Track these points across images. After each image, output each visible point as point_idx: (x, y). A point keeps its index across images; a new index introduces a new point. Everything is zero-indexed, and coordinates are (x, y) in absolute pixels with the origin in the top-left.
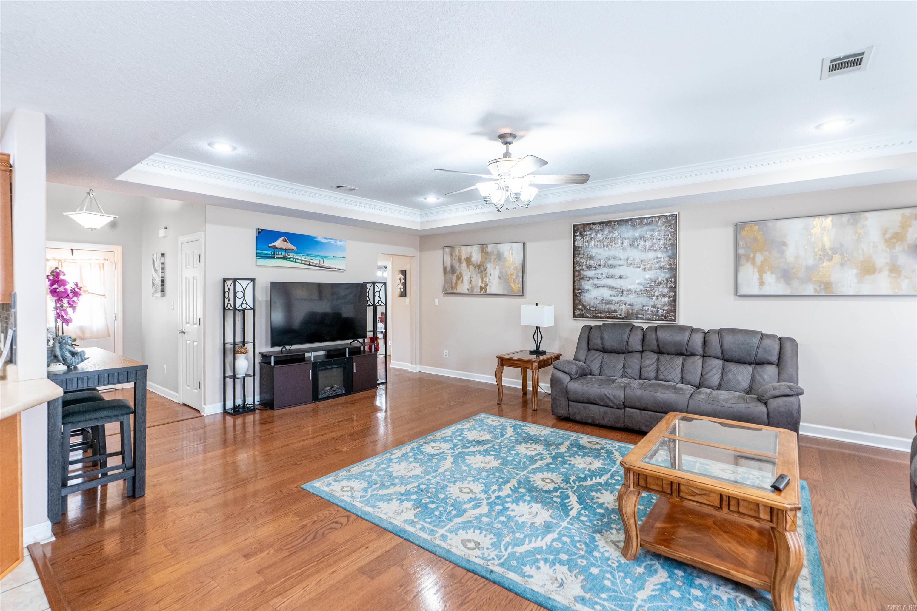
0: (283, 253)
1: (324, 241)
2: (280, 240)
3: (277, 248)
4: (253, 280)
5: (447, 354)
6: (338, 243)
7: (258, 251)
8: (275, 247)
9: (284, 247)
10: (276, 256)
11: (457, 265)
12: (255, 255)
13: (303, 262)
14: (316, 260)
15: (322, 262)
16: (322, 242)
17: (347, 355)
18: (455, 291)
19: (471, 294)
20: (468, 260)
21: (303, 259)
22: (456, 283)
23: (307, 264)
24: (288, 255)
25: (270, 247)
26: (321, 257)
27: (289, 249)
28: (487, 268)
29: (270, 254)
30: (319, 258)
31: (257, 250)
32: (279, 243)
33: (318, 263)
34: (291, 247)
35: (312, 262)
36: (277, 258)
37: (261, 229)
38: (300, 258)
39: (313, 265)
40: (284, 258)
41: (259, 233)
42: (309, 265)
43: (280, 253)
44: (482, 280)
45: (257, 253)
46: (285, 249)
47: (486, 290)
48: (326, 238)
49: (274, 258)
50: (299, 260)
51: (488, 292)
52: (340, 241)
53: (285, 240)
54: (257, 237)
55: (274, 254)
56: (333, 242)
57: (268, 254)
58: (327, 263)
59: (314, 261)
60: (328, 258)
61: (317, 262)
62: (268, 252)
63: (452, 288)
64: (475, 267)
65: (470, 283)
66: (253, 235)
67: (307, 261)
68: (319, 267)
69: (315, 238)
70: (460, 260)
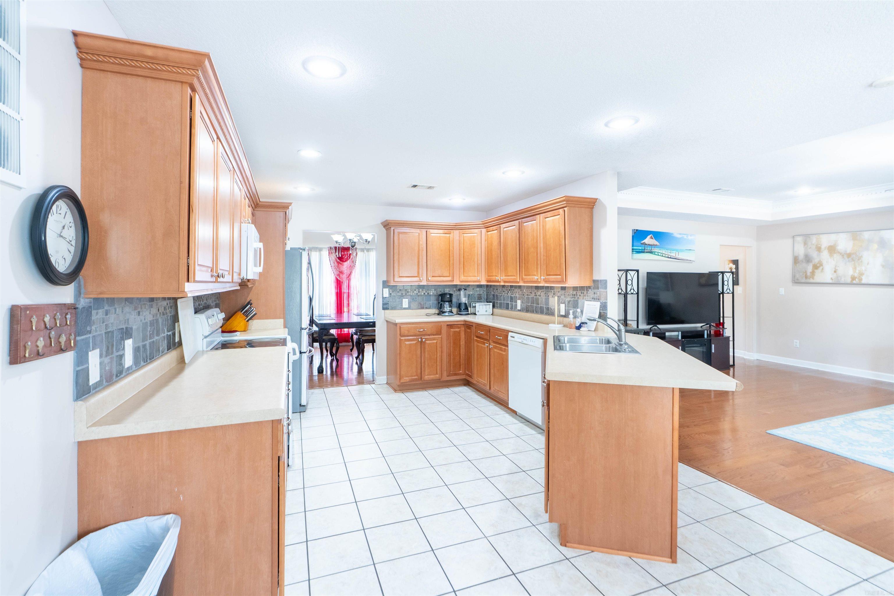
0: (650, 248)
1: (679, 236)
2: (649, 237)
3: (646, 244)
4: (638, 271)
5: (798, 344)
6: (690, 238)
7: (634, 248)
8: (645, 244)
9: (651, 244)
10: (645, 251)
11: (814, 254)
12: (631, 251)
13: (664, 255)
14: (673, 253)
15: (677, 255)
16: (677, 238)
17: (706, 336)
18: (811, 281)
19: (837, 283)
20: (832, 249)
21: (664, 252)
22: (813, 273)
23: (666, 257)
24: (654, 250)
25: (642, 244)
26: (677, 250)
27: (654, 245)
28: (862, 257)
29: (642, 250)
30: (674, 252)
31: (633, 246)
32: (648, 240)
33: (675, 256)
34: (656, 243)
35: (670, 255)
36: (646, 252)
37: (636, 230)
38: (662, 252)
39: (670, 258)
40: (651, 252)
41: (635, 233)
42: (668, 257)
43: (648, 248)
44: (855, 268)
45: (633, 249)
46: (651, 245)
47: (861, 280)
48: (680, 234)
49: (644, 252)
50: (661, 253)
51: (864, 281)
52: (691, 236)
53: (651, 238)
54: (633, 236)
55: (644, 249)
56: (685, 237)
57: (640, 250)
58: (681, 256)
59: (672, 254)
60: (682, 251)
61: (673, 255)
62: (640, 248)
63: (806, 278)
64: (843, 256)
65: (835, 272)
66: (630, 234)
67: (666, 254)
68: (675, 259)
69: (672, 234)
70: (819, 249)
